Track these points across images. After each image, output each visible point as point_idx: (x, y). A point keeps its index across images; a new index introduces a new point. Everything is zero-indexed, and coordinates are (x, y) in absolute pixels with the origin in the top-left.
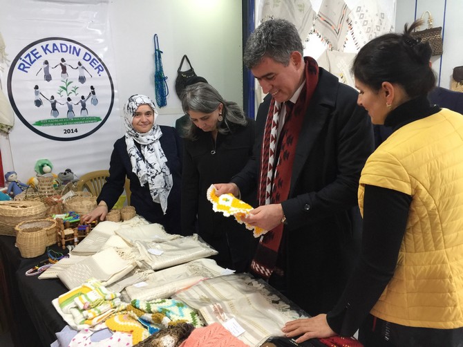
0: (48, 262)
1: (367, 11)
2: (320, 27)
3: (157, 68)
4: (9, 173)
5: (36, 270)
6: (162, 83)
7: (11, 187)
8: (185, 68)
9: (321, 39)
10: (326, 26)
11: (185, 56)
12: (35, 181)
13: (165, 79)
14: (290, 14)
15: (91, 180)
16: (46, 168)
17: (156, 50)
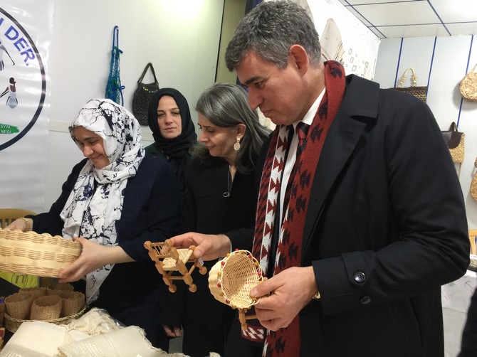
1: (356, 56)
3: (111, 71)
6: (115, 92)
8: (148, 80)
11: (150, 65)
13: (121, 88)
17: (114, 47)
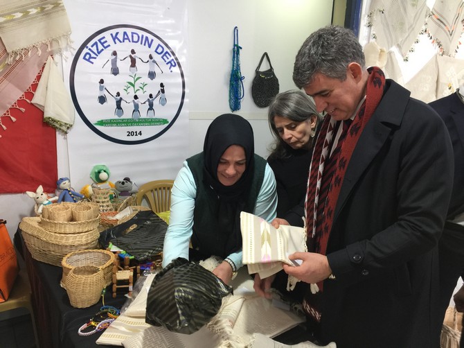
2: (432, 26)
3: (233, 65)
4: (62, 179)
5: (92, 328)
6: (237, 84)
7: (62, 197)
8: (264, 68)
9: (432, 40)
10: (439, 26)
11: (266, 54)
12: (90, 189)
13: (241, 79)
14: (402, 9)
15: (152, 191)
16: (103, 176)
17: (235, 45)
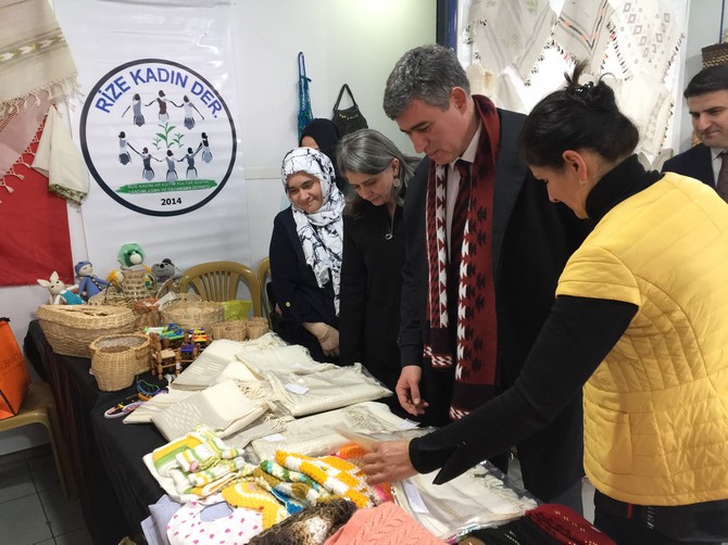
0: (137, 399)
1: (641, 10)
2: (562, 36)
3: (301, 104)
4: (81, 264)
5: (120, 410)
7: (83, 285)
8: (345, 105)
9: (563, 56)
10: (573, 35)
11: (346, 86)
12: (119, 275)
14: (514, 17)
15: (201, 277)
16: (135, 257)
17: (301, 77)
